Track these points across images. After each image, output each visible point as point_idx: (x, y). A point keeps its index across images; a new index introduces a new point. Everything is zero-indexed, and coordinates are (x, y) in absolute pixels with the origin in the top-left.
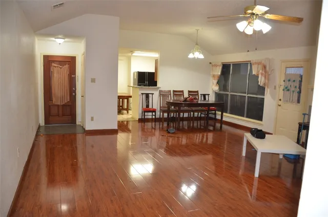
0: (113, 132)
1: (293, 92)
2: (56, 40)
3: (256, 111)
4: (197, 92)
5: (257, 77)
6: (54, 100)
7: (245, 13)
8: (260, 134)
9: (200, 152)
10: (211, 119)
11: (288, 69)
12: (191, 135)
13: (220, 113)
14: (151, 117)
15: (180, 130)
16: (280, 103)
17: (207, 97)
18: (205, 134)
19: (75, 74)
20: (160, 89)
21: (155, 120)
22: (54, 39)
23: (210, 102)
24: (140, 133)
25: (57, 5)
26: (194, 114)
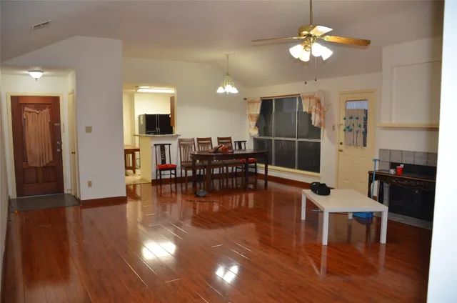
0: (120, 201)
1: (357, 132)
2: (32, 74)
3: (311, 159)
4: (230, 138)
5: (310, 115)
6: (30, 160)
7: (300, 35)
8: (323, 190)
9: (245, 218)
10: (251, 174)
11: (348, 102)
12: (226, 197)
13: (264, 166)
14: (169, 177)
15: (211, 191)
16: (341, 147)
17: (243, 144)
18: (244, 195)
19: (59, 121)
20: (180, 137)
21: (176, 180)
22: (27, 72)
23: (248, 152)
24: (155, 200)
25: (40, 25)
26: (227, 169)
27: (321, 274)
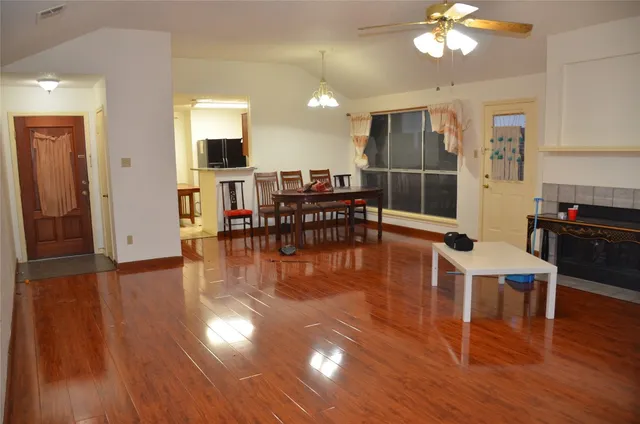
0: (174, 263)
1: (510, 159)
2: (42, 84)
3: (443, 200)
4: (328, 171)
5: (441, 136)
6: (44, 207)
7: (429, 18)
8: (462, 243)
9: (352, 285)
10: (358, 221)
11: (497, 118)
12: (323, 255)
13: (376, 209)
14: (242, 227)
15: (302, 247)
16: (487, 182)
17: (346, 180)
18: (348, 252)
19: (84, 152)
20: (256, 171)
21: (253, 232)
22: (35, 82)
23: (353, 190)
24: (223, 261)
25: (49, 12)
26: (324, 216)
27: (462, 362)
